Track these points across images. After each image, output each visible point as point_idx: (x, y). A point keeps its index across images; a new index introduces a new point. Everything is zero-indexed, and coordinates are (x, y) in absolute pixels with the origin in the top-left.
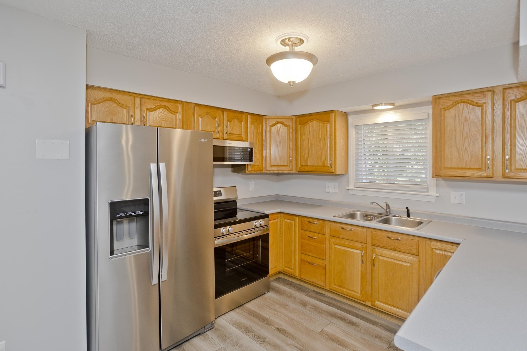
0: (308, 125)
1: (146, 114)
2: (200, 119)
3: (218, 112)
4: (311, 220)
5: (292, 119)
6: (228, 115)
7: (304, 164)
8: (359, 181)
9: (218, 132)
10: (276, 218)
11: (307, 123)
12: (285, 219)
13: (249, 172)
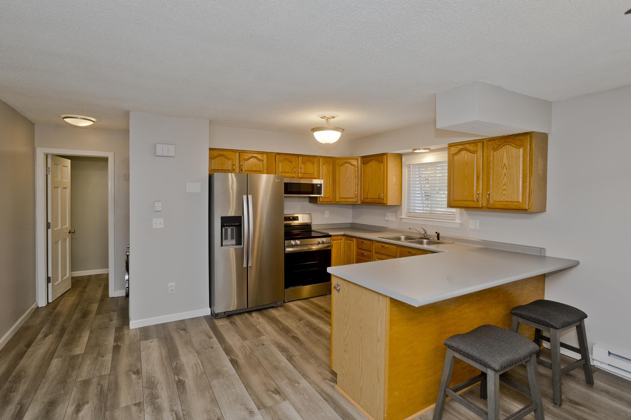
0: (368, 165)
1: (243, 163)
2: (280, 163)
3: (294, 157)
4: (363, 241)
5: (357, 160)
6: (302, 159)
7: (366, 197)
8: (410, 211)
9: (294, 172)
10: (340, 239)
11: (368, 163)
12: (347, 240)
13: (321, 203)
